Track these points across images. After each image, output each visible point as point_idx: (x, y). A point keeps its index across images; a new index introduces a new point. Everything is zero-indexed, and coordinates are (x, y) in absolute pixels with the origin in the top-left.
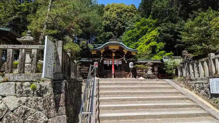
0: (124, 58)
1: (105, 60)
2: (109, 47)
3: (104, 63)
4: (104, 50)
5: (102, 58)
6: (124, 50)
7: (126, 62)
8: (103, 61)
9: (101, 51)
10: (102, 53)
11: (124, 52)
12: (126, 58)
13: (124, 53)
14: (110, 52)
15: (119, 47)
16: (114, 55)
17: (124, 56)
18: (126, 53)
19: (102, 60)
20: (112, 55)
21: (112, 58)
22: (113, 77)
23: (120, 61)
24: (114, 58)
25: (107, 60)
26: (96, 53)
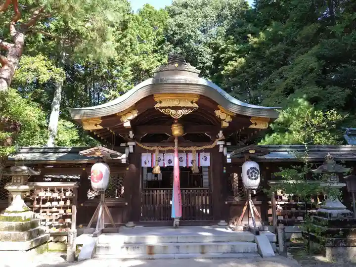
0: (221, 143)
1: (145, 151)
2: (157, 99)
3: (143, 165)
4: (135, 114)
6: (218, 113)
7: (229, 161)
8: (134, 158)
9: (123, 120)
10: (127, 124)
11: (219, 121)
12: (229, 144)
13: (220, 124)
14: (169, 120)
15: (196, 99)
16: (177, 131)
17: (221, 134)
18: (225, 124)
19: (131, 150)
20: (171, 132)
21: (172, 142)
22: (176, 221)
23: (202, 155)
24: (179, 142)
25: (153, 152)
26: (100, 127)
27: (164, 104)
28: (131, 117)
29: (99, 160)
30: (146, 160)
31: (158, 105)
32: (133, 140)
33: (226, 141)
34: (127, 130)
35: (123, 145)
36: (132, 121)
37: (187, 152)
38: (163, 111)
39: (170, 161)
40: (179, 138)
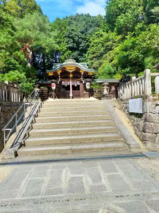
1: (63, 81)
2: (66, 68)
3: (63, 84)
4: (61, 71)
5: (60, 79)
6: (80, 71)
7: (83, 83)
8: (61, 82)
9: (58, 73)
10: (59, 74)
11: (81, 73)
12: (84, 79)
14: (69, 73)
15: (75, 68)
16: (71, 76)
17: (82, 76)
20: (69, 76)
21: (70, 78)
22: (71, 97)
23: (78, 82)
24: (71, 78)
25: (65, 81)
26: (53, 75)
27: (67, 69)
28: (60, 72)
29: (53, 82)
30: (63, 83)
31: (66, 69)
32: (60, 78)
33: (83, 78)
34: (58, 76)
35: (57, 79)
36: (60, 73)
37: (74, 81)
38: (67, 71)
39: (69, 84)
40: (71, 77)
